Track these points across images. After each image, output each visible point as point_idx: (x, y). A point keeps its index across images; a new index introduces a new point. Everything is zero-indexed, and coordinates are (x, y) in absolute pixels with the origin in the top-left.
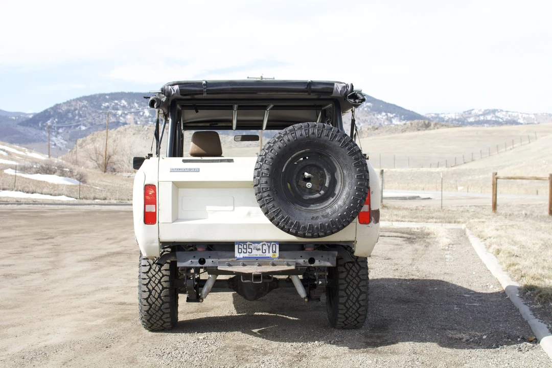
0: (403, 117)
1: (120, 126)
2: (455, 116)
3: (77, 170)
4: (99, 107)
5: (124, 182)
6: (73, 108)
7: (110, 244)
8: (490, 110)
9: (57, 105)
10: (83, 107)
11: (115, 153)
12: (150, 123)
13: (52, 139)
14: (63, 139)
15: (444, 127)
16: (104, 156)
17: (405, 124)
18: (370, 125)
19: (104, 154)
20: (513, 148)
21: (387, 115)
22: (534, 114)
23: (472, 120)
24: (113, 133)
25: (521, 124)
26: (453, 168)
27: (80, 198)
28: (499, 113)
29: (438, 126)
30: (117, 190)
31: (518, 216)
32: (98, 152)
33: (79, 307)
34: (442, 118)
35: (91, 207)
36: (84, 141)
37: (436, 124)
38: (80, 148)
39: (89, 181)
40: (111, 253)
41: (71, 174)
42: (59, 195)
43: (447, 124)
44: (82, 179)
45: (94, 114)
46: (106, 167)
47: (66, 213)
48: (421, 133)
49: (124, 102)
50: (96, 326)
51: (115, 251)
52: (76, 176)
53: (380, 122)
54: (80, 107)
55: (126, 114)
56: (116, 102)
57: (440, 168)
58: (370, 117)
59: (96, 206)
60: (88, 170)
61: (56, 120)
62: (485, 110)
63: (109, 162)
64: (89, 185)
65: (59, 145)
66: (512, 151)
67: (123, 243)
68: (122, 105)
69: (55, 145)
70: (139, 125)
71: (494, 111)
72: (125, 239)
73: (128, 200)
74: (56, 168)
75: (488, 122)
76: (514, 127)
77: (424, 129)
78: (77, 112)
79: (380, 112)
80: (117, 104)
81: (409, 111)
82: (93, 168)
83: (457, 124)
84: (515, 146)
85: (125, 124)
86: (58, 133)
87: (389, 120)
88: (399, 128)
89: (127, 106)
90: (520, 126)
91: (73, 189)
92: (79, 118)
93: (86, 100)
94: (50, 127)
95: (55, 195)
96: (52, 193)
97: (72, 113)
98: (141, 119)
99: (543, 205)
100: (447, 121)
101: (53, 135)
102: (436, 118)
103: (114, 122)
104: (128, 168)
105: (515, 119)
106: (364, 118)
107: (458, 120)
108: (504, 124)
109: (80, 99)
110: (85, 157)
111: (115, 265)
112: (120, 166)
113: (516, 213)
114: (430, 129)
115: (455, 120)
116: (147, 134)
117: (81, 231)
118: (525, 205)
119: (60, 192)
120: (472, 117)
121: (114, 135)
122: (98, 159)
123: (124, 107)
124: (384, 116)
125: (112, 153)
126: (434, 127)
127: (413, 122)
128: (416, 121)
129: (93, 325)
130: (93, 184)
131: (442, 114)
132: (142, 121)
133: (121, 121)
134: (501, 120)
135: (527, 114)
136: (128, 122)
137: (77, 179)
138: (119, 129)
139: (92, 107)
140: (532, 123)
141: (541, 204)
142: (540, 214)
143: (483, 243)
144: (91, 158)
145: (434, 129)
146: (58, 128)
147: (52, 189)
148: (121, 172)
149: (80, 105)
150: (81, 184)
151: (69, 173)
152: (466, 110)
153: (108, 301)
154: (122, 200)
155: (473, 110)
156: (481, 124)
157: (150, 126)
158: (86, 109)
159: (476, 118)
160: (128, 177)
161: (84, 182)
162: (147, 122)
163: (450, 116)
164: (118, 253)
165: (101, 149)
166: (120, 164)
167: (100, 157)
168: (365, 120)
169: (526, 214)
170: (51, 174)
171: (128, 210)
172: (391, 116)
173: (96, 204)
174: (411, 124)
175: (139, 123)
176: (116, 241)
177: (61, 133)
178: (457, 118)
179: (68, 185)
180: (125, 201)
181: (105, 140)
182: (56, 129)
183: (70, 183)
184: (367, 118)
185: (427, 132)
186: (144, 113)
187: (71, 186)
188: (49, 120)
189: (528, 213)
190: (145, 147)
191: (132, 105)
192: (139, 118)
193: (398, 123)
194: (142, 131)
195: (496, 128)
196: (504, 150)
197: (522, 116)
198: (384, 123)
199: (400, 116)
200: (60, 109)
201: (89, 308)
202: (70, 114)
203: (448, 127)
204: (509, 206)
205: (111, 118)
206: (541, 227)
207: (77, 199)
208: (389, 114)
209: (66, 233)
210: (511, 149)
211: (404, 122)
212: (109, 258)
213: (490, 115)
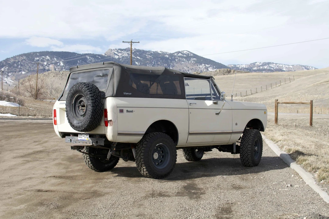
0: (214, 66)
1: (46, 71)
2: (246, 66)
3: (18, 98)
4: (33, 60)
5: (48, 105)
6: (17, 61)
7: (36, 145)
8: (266, 63)
9: (8, 59)
10: (23, 60)
11: (42, 87)
12: (64, 70)
13: (4, 79)
14: (11, 79)
15: (239, 73)
16: (36, 90)
17: (216, 71)
18: (195, 71)
19: (36, 88)
20: (281, 85)
21: (205, 65)
22: (292, 65)
23: (255, 68)
24: (41, 75)
25: (285, 71)
26: (245, 97)
27: (20, 115)
28: (272, 65)
29: (236, 72)
30: (43, 110)
31: (291, 126)
32: (32, 87)
33: (9, 194)
34: (238, 67)
35: (26, 121)
36: (24, 81)
37: (234, 71)
38: (21, 85)
39: (26, 104)
40: (36, 151)
41: (14, 100)
42: (7, 113)
43: (241, 71)
44: (21, 103)
45: (30, 64)
46: (36, 96)
47: (10, 125)
48: (226, 76)
49: (48, 57)
50: (20, 210)
51: (39, 150)
52: (17, 101)
53: (201, 70)
54: (21, 60)
55: (49, 65)
56: (43, 57)
57: (237, 97)
58: (195, 67)
59: (29, 120)
60: (26, 98)
61: (7, 68)
62: (263, 63)
63: (39, 93)
64: (26, 107)
65: (9, 83)
66: (280, 87)
67: (45, 145)
68: (47, 59)
69: (6, 83)
70: (57, 71)
71: (269, 63)
72: (46, 142)
73: (50, 116)
74: (5, 96)
75: (265, 70)
76: (280, 73)
77: (227, 74)
78: (19, 63)
79: (201, 64)
80: (44, 58)
81: (218, 63)
82: (29, 97)
83: (247, 71)
84: (281, 84)
85: (48, 70)
86: (8, 76)
87: (207, 68)
88: (212, 73)
89: (50, 59)
90: (284, 72)
91: (15, 109)
92: (21, 67)
93: (25, 56)
94: (3, 72)
95: (4, 113)
96: (2, 112)
97: (17, 64)
98: (58, 67)
99: (305, 119)
100: (241, 69)
101: (5, 77)
102: (235, 67)
103: (42, 69)
104: (50, 96)
105: (281, 68)
106: (191, 67)
107: (247, 69)
108: (275, 71)
109: (21, 55)
110: (24, 90)
111: (38, 160)
112: (45, 95)
113: (290, 124)
114: (231, 74)
115: (246, 68)
116: (62, 76)
117: (18, 136)
118: (294, 119)
119: (7, 111)
120: (255, 67)
121: (42, 77)
122: (32, 91)
123: (48, 60)
124: (204, 66)
125: (40, 88)
126: (233, 72)
127: (221, 70)
128: (223, 69)
129: (17, 209)
130: (28, 106)
131: (238, 65)
132: (59, 68)
133: (46, 69)
134: (272, 69)
135: (288, 65)
136: (50, 69)
137: (18, 103)
138: (45, 73)
139: (29, 60)
140: (291, 71)
141: (304, 119)
142: (304, 125)
143: (276, 144)
144: (27, 91)
145: (233, 74)
146: (8, 73)
147: (2, 109)
148: (46, 99)
149: (21, 59)
150: (20, 106)
151: (13, 100)
152: (252, 63)
153: (30, 189)
154: (45, 116)
155: (256, 63)
156: (261, 71)
157: (64, 72)
158: (25, 61)
159: (258, 68)
160: (50, 102)
161: (23, 105)
162: (62, 69)
163: (242, 66)
164: (41, 152)
165: (34, 85)
166: (45, 94)
167: (33, 90)
168: (192, 69)
169: (296, 125)
170: (2, 100)
171: (49, 123)
172: (208, 66)
173: (29, 119)
174: (220, 71)
175: (57, 70)
176: (40, 143)
177: (10, 76)
178: (247, 67)
179: (12, 107)
180: (48, 117)
181: (36, 80)
182: (7, 73)
183: (13, 106)
184: (193, 67)
185: (229, 75)
186: (60, 64)
187: (14, 107)
188: (3, 68)
189: (297, 125)
190: (61, 84)
191: (53, 59)
192: (57, 67)
193: (212, 70)
194: (59, 75)
195: (269, 73)
196: (275, 86)
197: (285, 66)
198: (203, 70)
199: (213, 66)
200: (9, 61)
201: (16, 194)
202: (15, 64)
203: (242, 73)
204: (285, 120)
205: (40, 67)
206: (308, 133)
207: (17, 115)
208: (206, 65)
209: (8, 138)
210: (279, 86)
211: (215, 70)
212: (34, 155)
213: (266, 66)
